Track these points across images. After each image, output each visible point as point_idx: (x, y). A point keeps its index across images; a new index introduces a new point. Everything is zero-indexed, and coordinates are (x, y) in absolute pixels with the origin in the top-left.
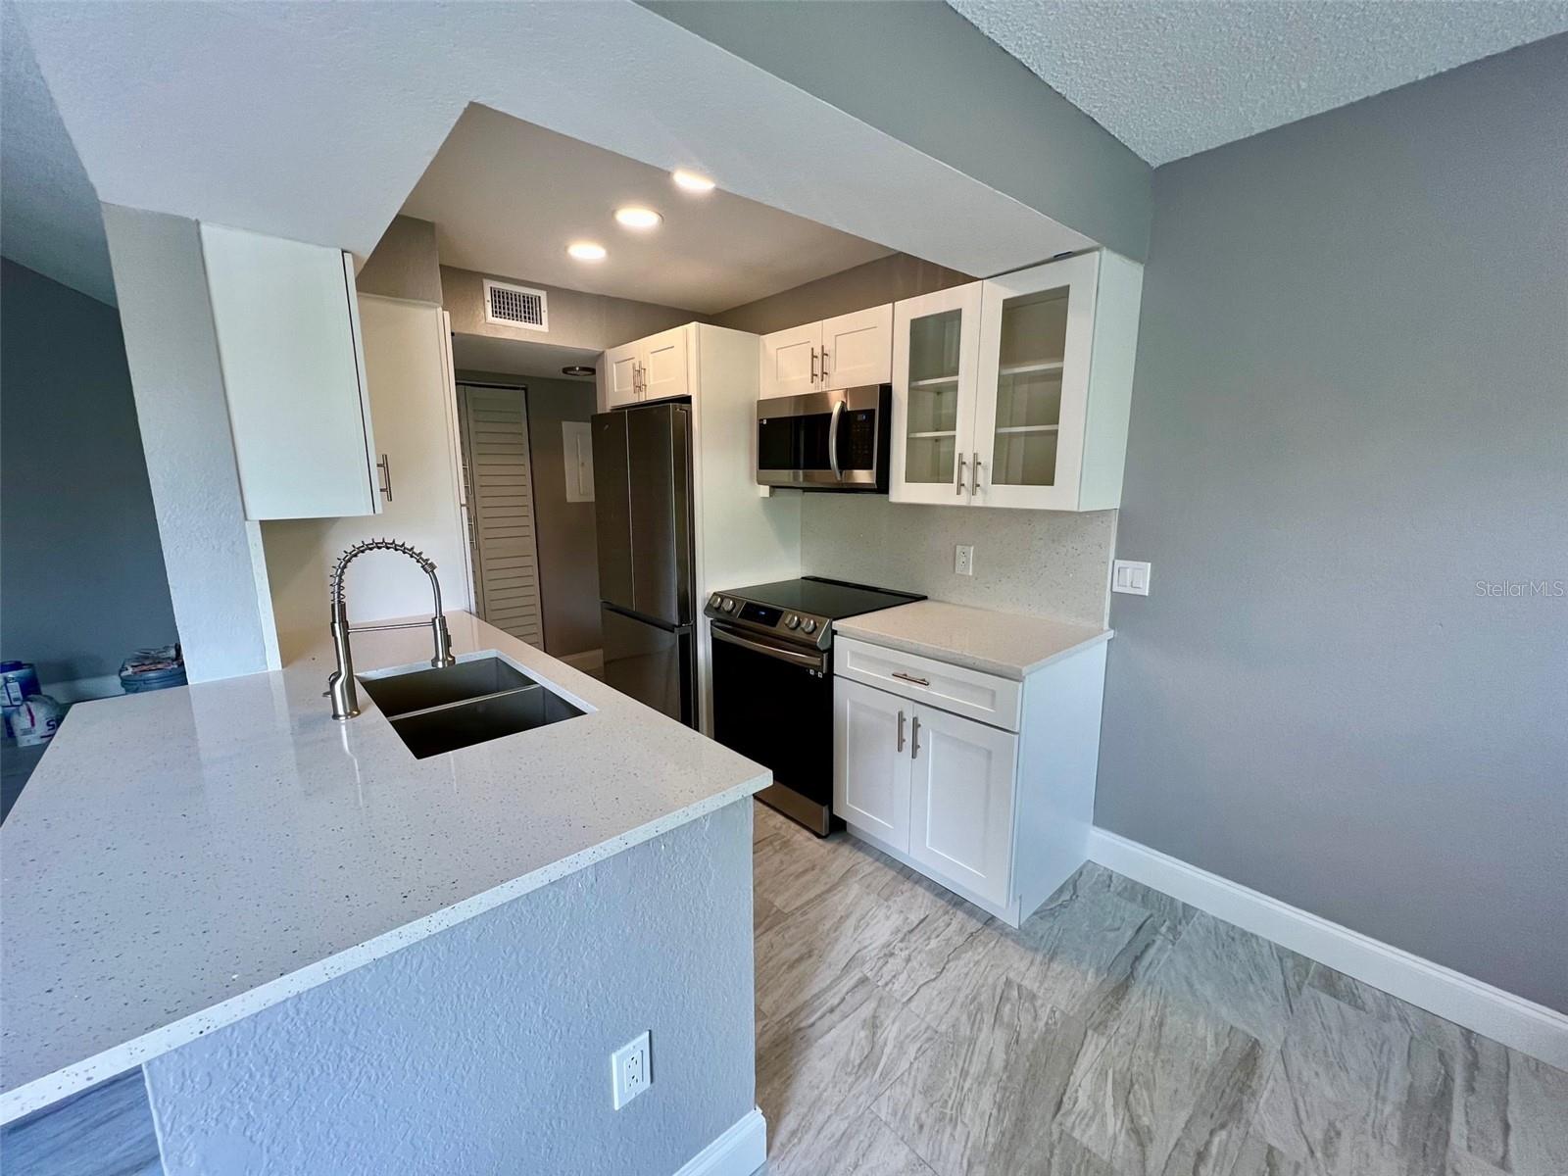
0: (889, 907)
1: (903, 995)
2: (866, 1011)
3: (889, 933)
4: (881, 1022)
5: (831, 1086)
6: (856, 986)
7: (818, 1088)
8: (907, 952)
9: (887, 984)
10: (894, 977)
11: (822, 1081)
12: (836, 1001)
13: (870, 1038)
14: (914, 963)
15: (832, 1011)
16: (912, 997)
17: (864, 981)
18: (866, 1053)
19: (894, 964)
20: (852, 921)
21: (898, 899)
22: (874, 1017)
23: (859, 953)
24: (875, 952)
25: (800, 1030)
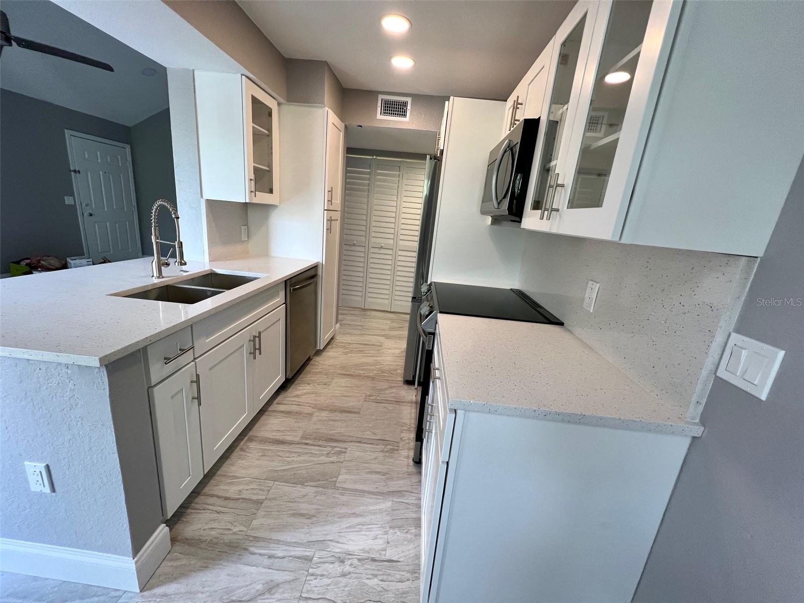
0: (386, 533)
1: (308, 592)
2: (280, 577)
3: (361, 547)
4: (274, 593)
5: (208, 594)
6: (299, 558)
7: (203, 587)
8: (352, 570)
9: (312, 575)
10: (322, 575)
11: (209, 586)
12: (280, 554)
13: (259, 593)
14: (344, 580)
15: (270, 557)
16: (310, 598)
17: (308, 559)
18: (243, 599)
19: (337, 568)
20: (355, 521)
21: (399, 533)
22: (278, 585)
23: (329, 542)
24: (338, 550)
25: (246, 549)
